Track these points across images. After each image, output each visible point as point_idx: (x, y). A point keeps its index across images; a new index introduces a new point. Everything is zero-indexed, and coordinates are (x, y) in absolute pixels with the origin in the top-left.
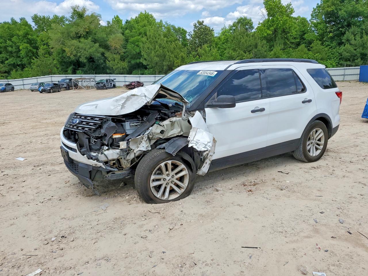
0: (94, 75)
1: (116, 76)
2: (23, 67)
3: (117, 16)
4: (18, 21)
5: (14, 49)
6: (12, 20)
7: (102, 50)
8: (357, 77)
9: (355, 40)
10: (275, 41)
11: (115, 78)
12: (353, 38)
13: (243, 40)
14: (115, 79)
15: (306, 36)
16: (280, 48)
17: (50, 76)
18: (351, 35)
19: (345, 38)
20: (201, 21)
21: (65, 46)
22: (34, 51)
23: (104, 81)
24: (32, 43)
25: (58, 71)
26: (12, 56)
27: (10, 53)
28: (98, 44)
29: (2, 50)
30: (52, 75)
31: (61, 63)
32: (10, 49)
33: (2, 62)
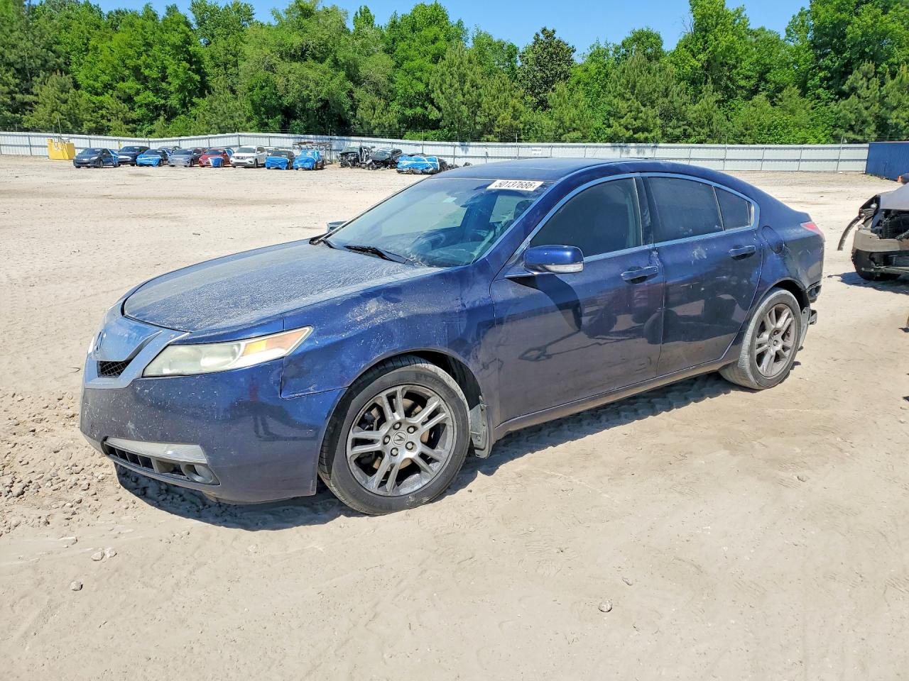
0: (327, 137)
2: (171, 114)
3: (366, 7)
4: (161, 13)
5: (154, 74)
6: (148, 8)
7: (350, 85)
8: (862, 166)
9: (868, 89)
10: (705, 84)
11: (373, 144)
12: (865, 85)
13: (642, 80)
14: (374, 147)
15: (769, 76)
16: (714, 99)
17: (236, 134)
18: (862, 79)
19: (848, 82)
20: (549, 29)
21: (274, 72)
22: (197, 77)
23: (354, 150)
24: (194, 61)
25: (251, 124)
26: (146, 88)
27: (144, 80)
28: (342, 74)
29: (127, 72)
30: (240, 134)
31: (256, 108)
32: (147, 72)
33: (129, 99)
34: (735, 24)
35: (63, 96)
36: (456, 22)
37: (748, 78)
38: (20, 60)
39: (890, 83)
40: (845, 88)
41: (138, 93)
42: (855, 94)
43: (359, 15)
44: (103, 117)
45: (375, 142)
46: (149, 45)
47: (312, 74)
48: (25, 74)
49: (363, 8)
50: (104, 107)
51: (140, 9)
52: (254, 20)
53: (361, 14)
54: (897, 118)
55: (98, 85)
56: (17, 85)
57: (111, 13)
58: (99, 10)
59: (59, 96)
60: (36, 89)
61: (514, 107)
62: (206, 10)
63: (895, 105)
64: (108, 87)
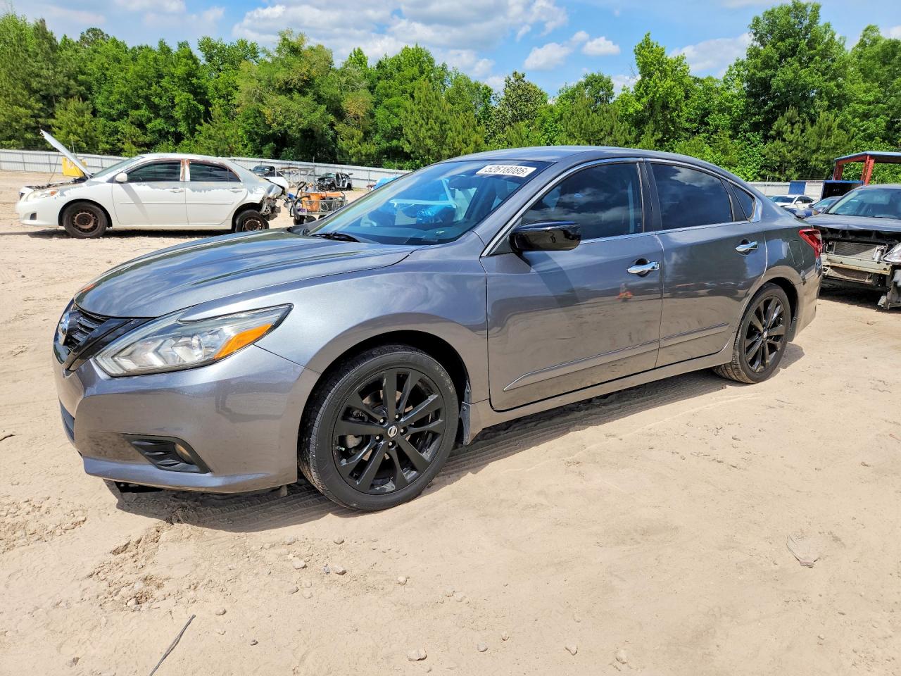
0: (312, 164)
1: (354, 169)
2: (178, 138)
3: (359, 49)
4: (175, 49)
5: (164, 103)
6: (161, 44)
7: (331, 118)
9: (792, 133)
11: (351, 172)
12: (789, 130)
14: (352, 174)
15: (709, 119)
17: (232, 158)
18: (786, 124)
19: (775, 127)
20: (520, 73)
21: (264, 104)
22: (201, 108)
23: (332, 176)
24: (199, 93)
25: (246, 150)
26: (158, 116)
27: (155, 108)
28: (324, 107)
29: (140, 101)
30: (235, 158)
31: (251, 136)
32: (157, 100)
33: (141, 125)
34: (675, 71)
35: (80, 119)
36: (441, 65)
37: (690, 121)
38: (44, 88)
39: (810, 129)
40: (772, 133)
41: (149, 120)
42: (779, 139)
43: (353, 56)
44: (119, 140)
45: (351, 169)
46: (161, 76)
47: (294, 106)
48: (49, 100)
49: (356, 50)
50: (119, 131)
51: (155, 46)
52: (260, 58)
53: (355, 55)
54: (816, 160)
55: (114, 112)
56: (41, 109)
57: (134, 48)
58: (124, 45)
59: (75, 120)
60: (58, 113)
61: (476, 142)
62: (213, 47)
63: (814, 148)
64: (122, 115)
